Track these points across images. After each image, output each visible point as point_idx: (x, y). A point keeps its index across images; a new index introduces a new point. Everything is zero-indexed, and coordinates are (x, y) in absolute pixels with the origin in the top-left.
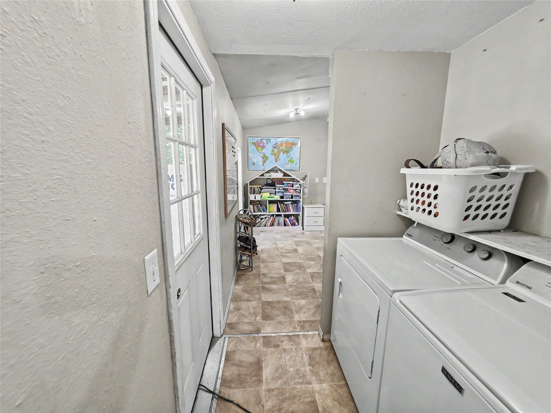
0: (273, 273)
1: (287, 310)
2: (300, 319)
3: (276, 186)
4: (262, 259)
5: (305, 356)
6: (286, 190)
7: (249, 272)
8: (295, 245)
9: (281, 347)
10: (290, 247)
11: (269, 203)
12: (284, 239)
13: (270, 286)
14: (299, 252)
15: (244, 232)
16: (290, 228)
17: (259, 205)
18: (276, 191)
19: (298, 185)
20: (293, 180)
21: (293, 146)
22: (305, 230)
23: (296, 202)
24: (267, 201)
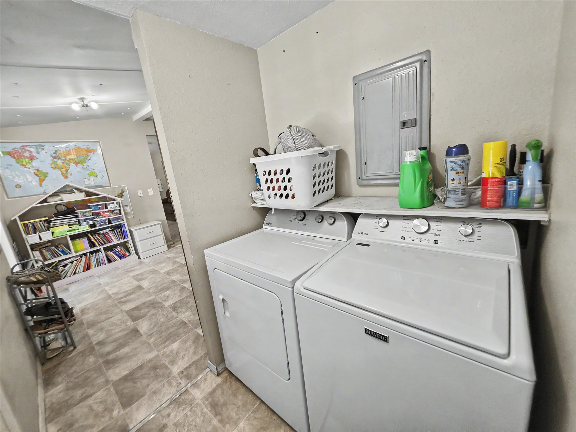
0: (116, 333)
1: (158, 370)
2: (181, 369)
3: (76, 213)
4: (88, 322)
5: (205, 410)
6: (98, 214)
7: (70, 355)
8: (135, 281)
9: (170, 424)
10: (130, 286)
11: (71, 240)
12: (116, 280)
13: (118, 353)
14: (144, 287)
15: (34, 297)
16: (119, 263)
17: (53, 248)
18: (79, 220)
19: (115, 205)
20: (105, 199)
21: (89, 154)
22: (142, 258)
23: (119, 227)
24: (66, 237)
